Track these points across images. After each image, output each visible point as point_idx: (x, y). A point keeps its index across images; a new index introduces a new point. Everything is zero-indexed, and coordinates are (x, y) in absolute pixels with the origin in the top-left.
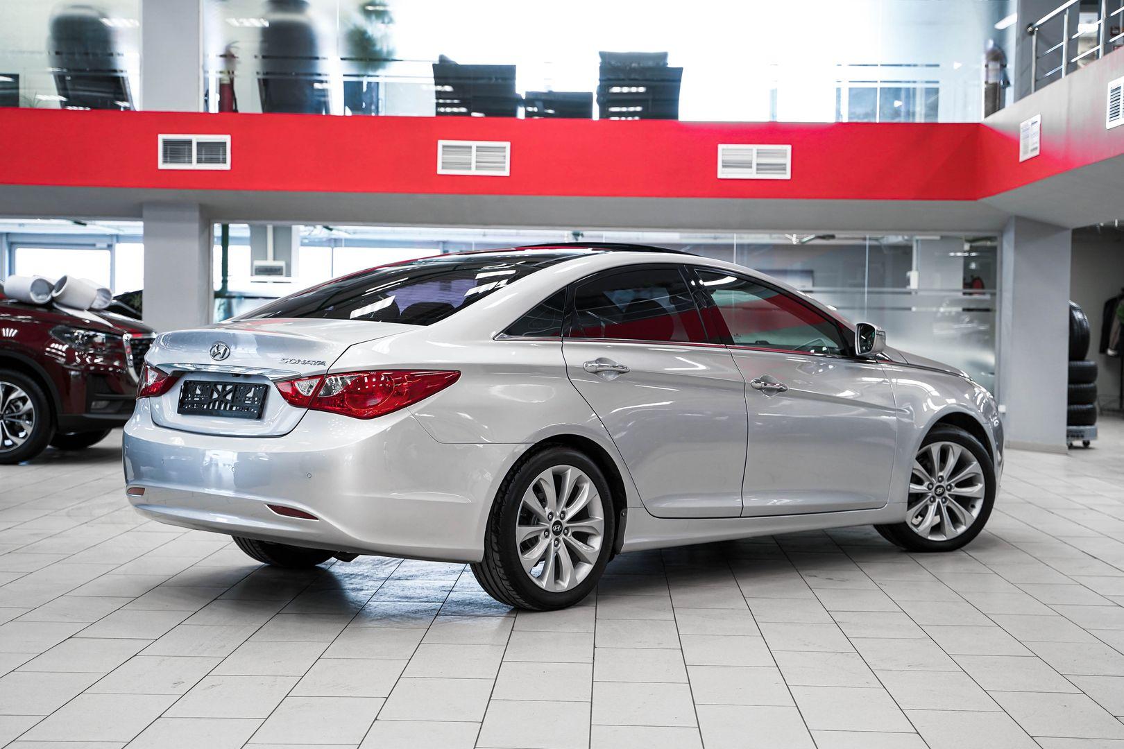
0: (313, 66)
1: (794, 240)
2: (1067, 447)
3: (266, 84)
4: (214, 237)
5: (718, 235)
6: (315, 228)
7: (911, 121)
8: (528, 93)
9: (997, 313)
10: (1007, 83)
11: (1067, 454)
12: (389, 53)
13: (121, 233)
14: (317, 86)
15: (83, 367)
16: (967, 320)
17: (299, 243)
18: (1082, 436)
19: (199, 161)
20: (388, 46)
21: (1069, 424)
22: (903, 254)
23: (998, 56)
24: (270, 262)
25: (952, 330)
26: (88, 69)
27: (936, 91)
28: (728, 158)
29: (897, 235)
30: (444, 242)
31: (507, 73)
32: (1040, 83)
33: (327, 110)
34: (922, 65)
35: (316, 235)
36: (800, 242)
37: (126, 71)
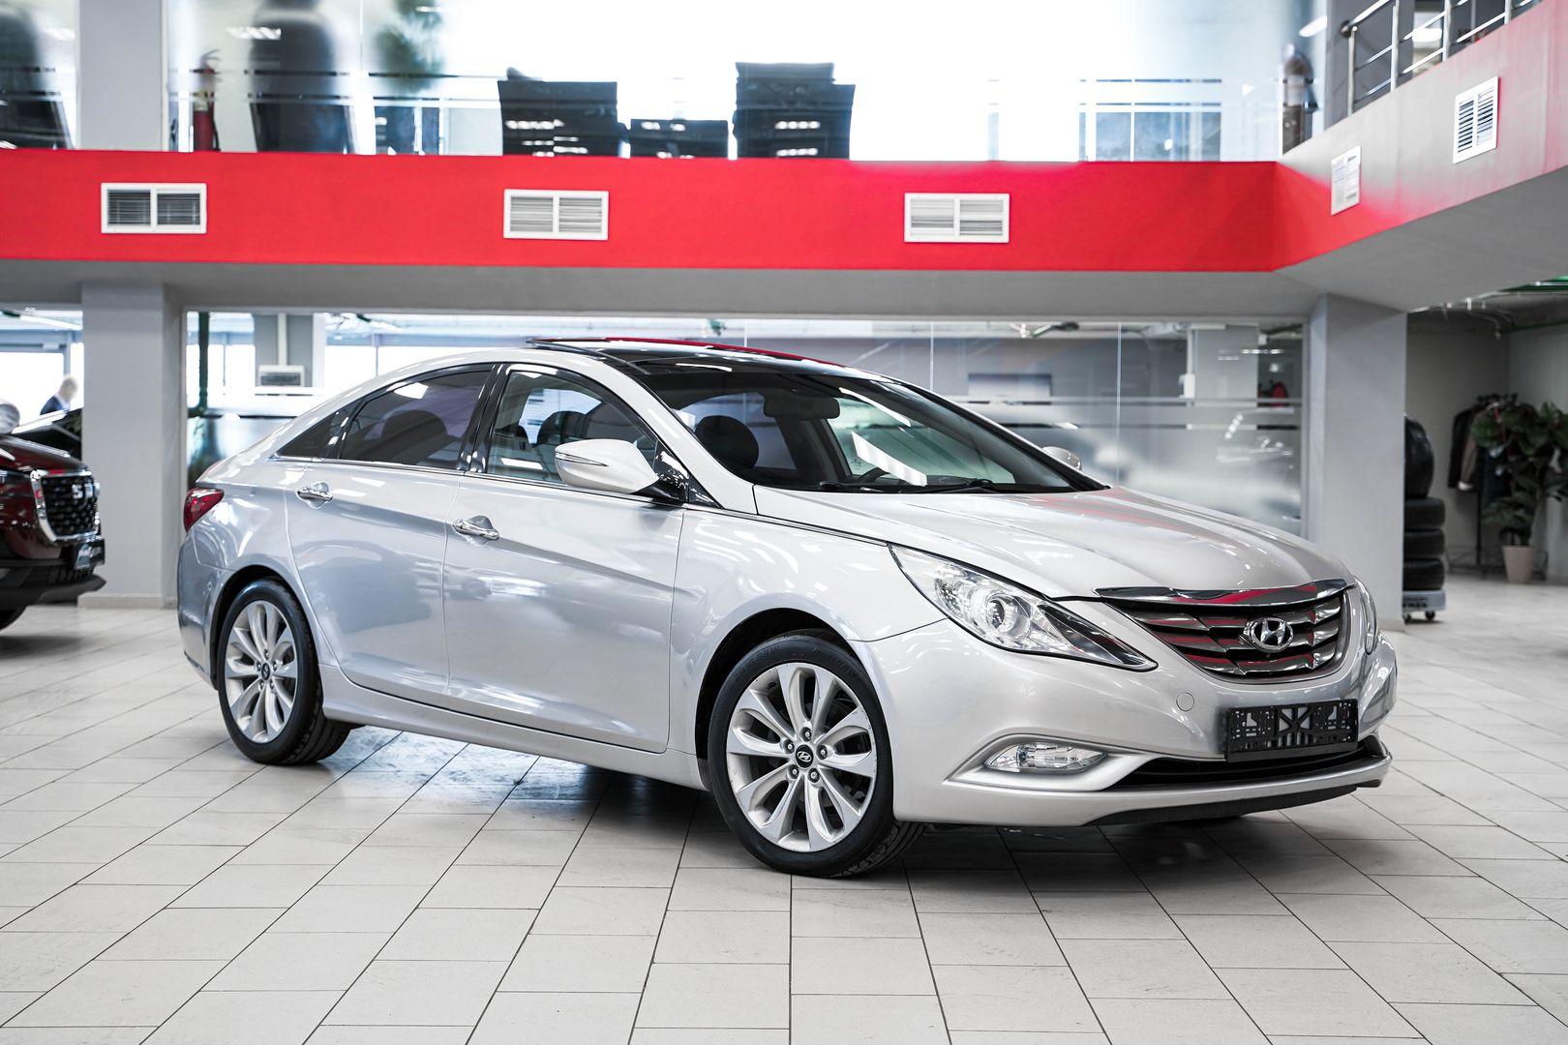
0: (328, 84)
1: (1022, 330)
2: (1402, 620)
4: (187, 332)
6: (345, 317)
7: (1184, 159)
8: (634, 122)
9: (1304, 432)
10: (1314, 106)
11: (1403, 631)
12: (435, 64)
13: (76, 328)
16: (1267, 442)
17: (325, 341)
18: (1425, 606)
19: (161, 221)
20: (434, 55)
21: (1405, 588)
22: (1174, 351)
23: (1300, 67)
24: (282, 368)
25: (1244, 457)
27: (1217, 117)
28: (920, 213)
29: (1165, 323)
31: (605, 94)
32: (1358, 104)
33: (350, 148)
34: (1198, 81)
35: (349, 328)
36: (1031, 334)
37: (60, 94)
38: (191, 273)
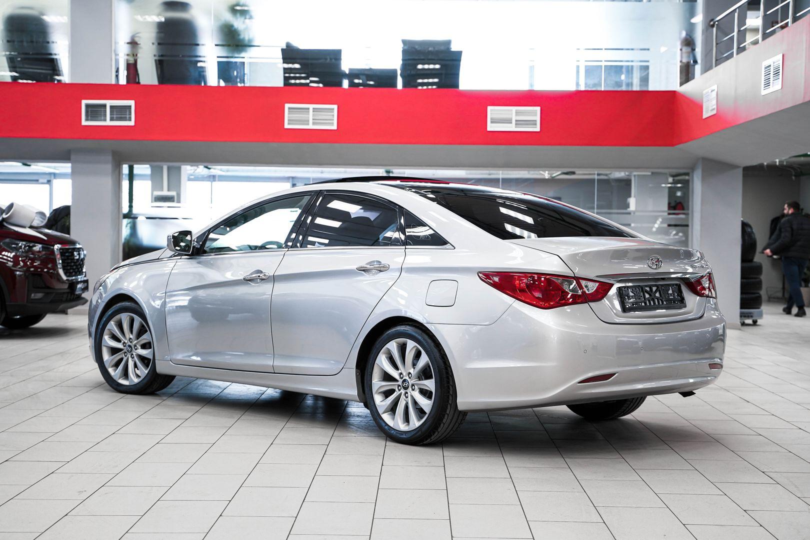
0: (195, 50)
1: (546, 175)
2: (740, 324)
3: (161, 64)
4: (123, 174)
5: (492, 172)
6: (198, 167)
7: (630, 89)
8: (350, 70)
9: (690, 227)
10: (695, 62)
11: (740, 329)
12: (250, 41)
13: (57, 172)
14: (199, 64)
15: (25, 269)
16: (674, 232)
17: (186, 178)
18: (752, 317)
19: (112, 119)
20: (249, 35)
21: (741, 308)
22: (625, 185)
23: (689, 42)
24: (165, 193)
26: (31, 53)
27: (647, 68)
28: (495, 116)
29: (620, 171)
30: (293, 178)
31: (336, 55)
32: (719, 62)
33: (205, 83)
34: (637, 49)
35: (199, 173)
36: (551, 176)
37: (59, 54)
38: (126, 145)
